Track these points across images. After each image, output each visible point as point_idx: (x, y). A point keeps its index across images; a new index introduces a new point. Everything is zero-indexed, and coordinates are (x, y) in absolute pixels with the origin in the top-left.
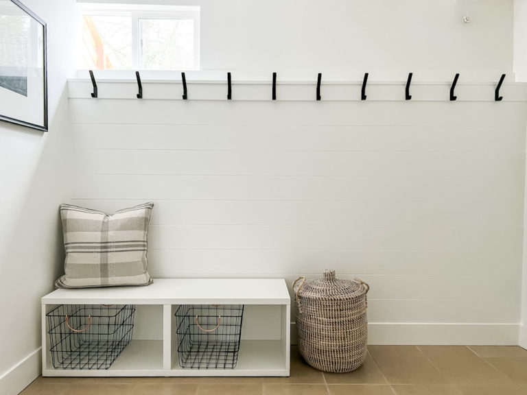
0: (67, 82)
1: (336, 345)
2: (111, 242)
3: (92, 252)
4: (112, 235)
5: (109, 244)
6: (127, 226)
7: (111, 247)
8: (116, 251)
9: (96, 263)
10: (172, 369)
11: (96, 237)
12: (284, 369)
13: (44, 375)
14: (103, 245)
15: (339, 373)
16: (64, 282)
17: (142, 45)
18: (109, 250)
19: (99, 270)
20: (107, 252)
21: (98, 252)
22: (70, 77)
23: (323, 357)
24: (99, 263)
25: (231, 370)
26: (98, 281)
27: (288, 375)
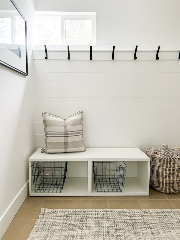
0: (33, 51)
1: (172, 181)
2: (69, 132)
3: (60, 137)
4: (69, 128)
5: (68, 133)
6: (75, 124)
7: (69, 134)
8: (71, 136)
9: (62, 142)
10: (92, 192)
11: (62, 129)
12: (146, 192)
13: (30, 196)
14: (65, 133)
15: (172, 194)
16: (46, 150)
17: (65, 33)
18: (68, 135)
19: (64, 145)
20: (67, 136)
21: (63, 137)
22: (34, 49)
23: (165, 186)
24: (64, 142)
25: (120, 193)
26: (63, 150)
27: (149, 195)
